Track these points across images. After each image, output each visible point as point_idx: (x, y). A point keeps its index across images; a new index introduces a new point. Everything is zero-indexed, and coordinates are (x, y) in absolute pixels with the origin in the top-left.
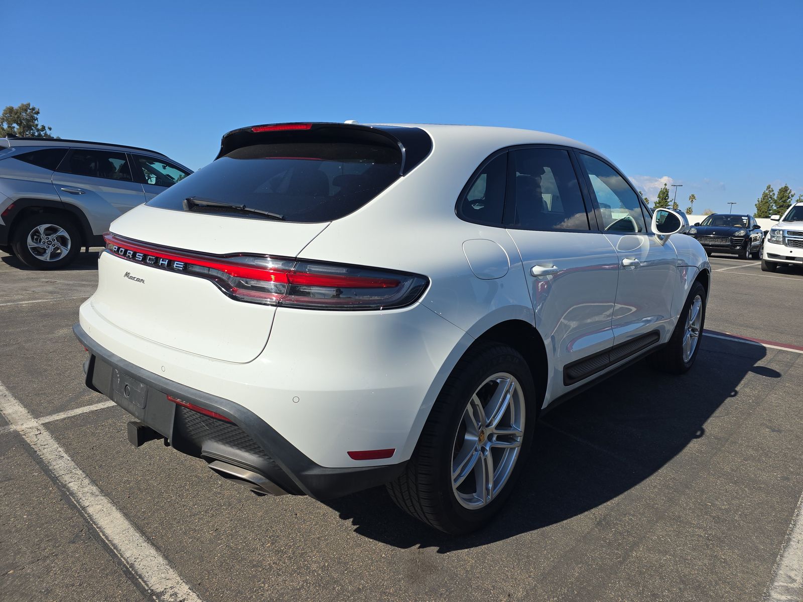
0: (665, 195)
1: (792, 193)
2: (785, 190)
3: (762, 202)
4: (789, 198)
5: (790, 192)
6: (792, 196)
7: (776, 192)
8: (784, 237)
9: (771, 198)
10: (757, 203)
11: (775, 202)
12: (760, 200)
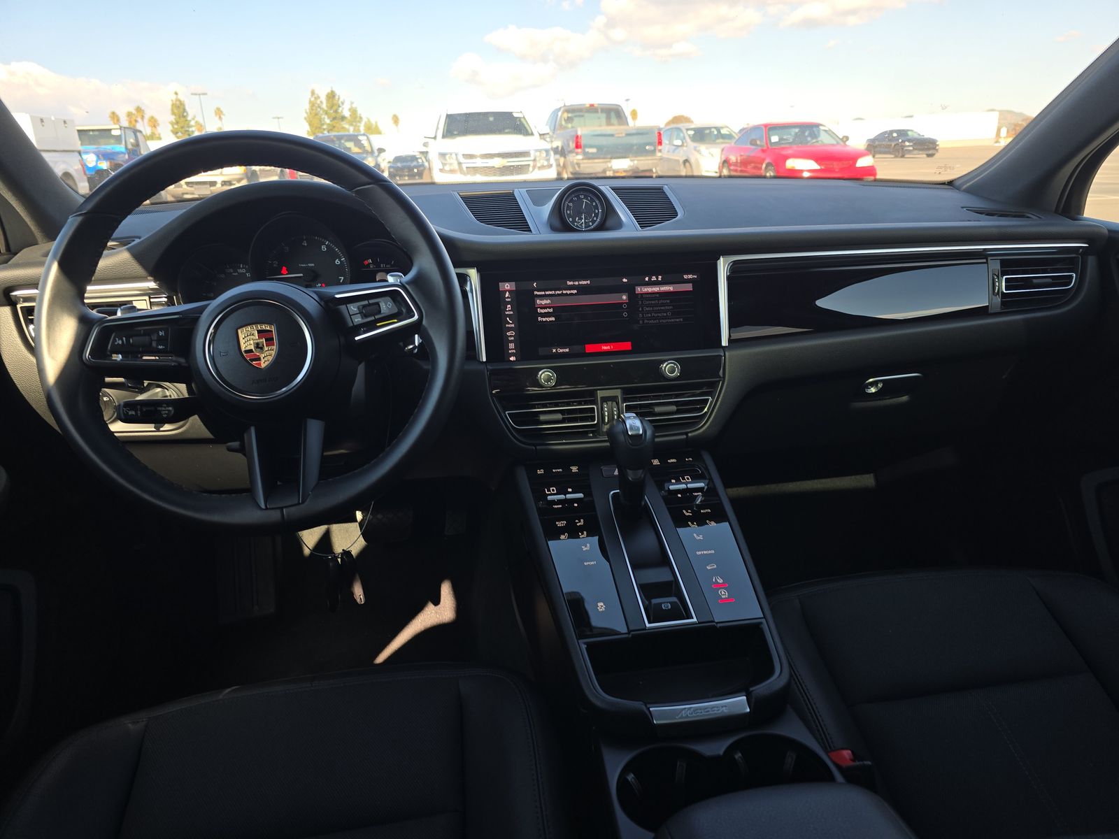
0: (181, 110)
1: (341, 100)
2: (331, 96)
3: (311, 113)
4: (339, 107)
5: (339, 99)
6: (343, 103)
7: (323, 98)
8: (460, 164)
9: (319, 107)
10: (306, 115)
11: (326, 113)
12: (308, 111)
